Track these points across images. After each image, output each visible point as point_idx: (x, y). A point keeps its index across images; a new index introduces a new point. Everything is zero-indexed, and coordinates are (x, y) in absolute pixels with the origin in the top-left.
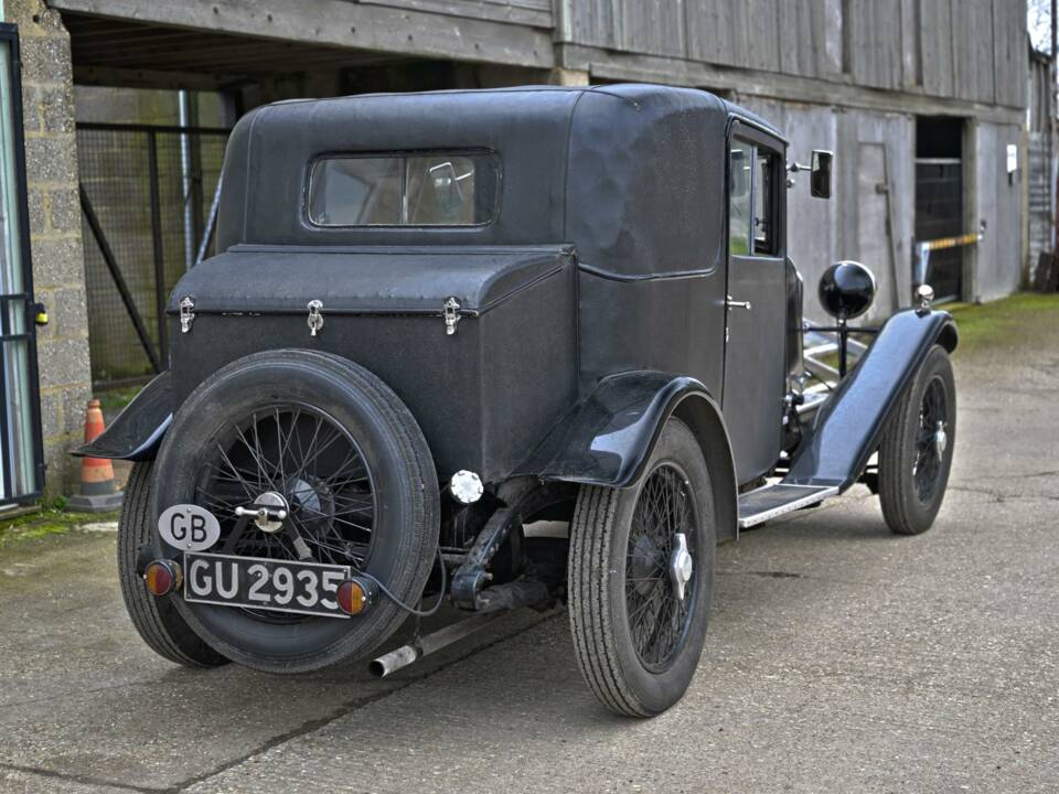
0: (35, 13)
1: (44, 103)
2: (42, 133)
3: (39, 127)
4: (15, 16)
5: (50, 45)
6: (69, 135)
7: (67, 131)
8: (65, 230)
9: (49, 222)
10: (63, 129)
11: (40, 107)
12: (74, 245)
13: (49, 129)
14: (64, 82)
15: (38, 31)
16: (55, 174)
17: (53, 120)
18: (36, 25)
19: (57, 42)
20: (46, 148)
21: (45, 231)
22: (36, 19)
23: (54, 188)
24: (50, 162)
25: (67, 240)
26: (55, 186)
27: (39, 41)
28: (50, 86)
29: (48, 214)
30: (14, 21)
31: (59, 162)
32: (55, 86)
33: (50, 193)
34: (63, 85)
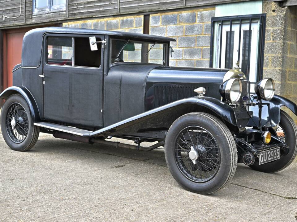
0: (273, 9)
1: (273, 33)
2: (271, 41)
3: (270, 39)
4: (266, 11)
5: (277, 17)
6: (280, 41)
7: (280, 40)
8: (275, 67)
9: (270, 65)
10: (279, 39)
11: (271, 34)
12: (278, 71)
13: (274, 40)
14: (281, 26)
15: (274, 14)
16: (274, 52)
17: (275, 37)
18: (273, 12)
19: (280, 16)
20: (272, 45)
21: (268, 67)
22: (274, 11)
23: (273, 56)
24: (273, 49)
25: (276, 70)
26: (274, 55)
27: (274, 16)
28: (275, 28)
29: (270, 62)
30: (266, 12)
31: (276, 49)
32: (278, 28)
33: (272, 57)
34: (280, 27)
